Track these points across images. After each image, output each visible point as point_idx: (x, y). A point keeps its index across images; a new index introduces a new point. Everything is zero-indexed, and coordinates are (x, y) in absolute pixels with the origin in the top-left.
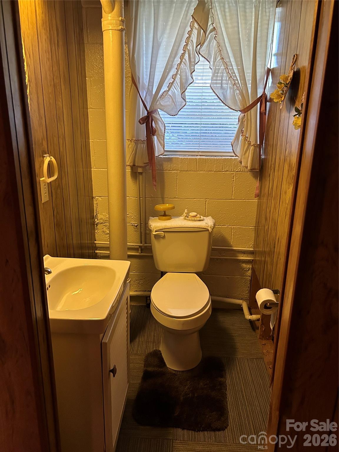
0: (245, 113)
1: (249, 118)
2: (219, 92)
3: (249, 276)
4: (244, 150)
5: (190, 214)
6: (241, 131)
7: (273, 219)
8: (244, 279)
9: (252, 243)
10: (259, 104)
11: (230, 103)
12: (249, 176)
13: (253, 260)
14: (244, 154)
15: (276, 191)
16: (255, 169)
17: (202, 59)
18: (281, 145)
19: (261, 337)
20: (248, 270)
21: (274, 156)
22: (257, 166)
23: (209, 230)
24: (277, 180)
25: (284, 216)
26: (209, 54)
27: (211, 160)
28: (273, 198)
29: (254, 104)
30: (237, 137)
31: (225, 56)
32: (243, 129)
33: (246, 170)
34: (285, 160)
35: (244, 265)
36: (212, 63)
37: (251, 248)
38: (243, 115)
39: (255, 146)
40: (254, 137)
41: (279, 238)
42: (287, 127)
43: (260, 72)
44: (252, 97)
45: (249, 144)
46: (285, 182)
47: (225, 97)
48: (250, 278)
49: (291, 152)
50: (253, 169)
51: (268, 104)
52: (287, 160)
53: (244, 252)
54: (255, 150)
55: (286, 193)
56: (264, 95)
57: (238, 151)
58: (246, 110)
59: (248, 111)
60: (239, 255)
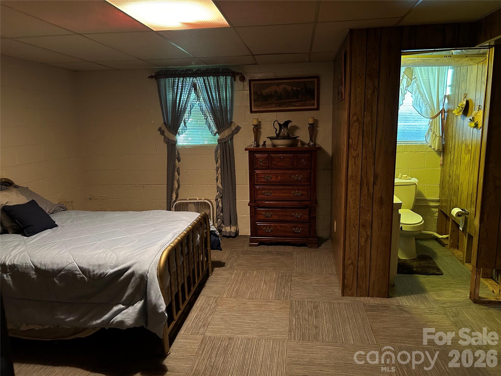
0: (433, 119)
1: (436, 122)
2: (418, 109)
3: (436, 216)
4: (432, 139)
5: (403, 176)
6: (430, 129)
7: (455, 174)
8: (433, 218)
9: (438, 195)
10: (441, 114)
11: (424, 114)
12: (435, 154)
13: (439, 206)
14: (433, 141)
15: (457, 159)
16: (439, 150)
17: (407, 92)
18: (459, 135)
19: (450, 247)
20: (436, 213)
21: (454, 142)
22: (441, 148)
23: (416, 184)
24: (457, 153)
25: (464, 170)
26: (413, 90)
27: (412, 145)
28: (454, 164)
29: (438, 115)
30: (428, 133)
31: (421, 90)
32: (431, 128)
33: (433, 151)
34: (462, 143)
35: (433, 209)
36: (413, 94)
37: (437, 198)
38: (431, 120)
39: (439, 137)
40: (439, 132)
41: (461, 183)
42: (462, 127)
43: (441, 97)
44: (437, 111)
45: (436, 136)
46: (463, 154)
47: (421, 112)
48: (437, 218)
49: (466, 138)
50: (438, 150)
51: (446, 114)
52: (464, 143)
53: (433, 201)
54: (439, 139)
55: (464, 159)
56: (443, 109)
57: (428, 140)
58: (434, 118)
59: (435, 118)
60: (429, 202)
